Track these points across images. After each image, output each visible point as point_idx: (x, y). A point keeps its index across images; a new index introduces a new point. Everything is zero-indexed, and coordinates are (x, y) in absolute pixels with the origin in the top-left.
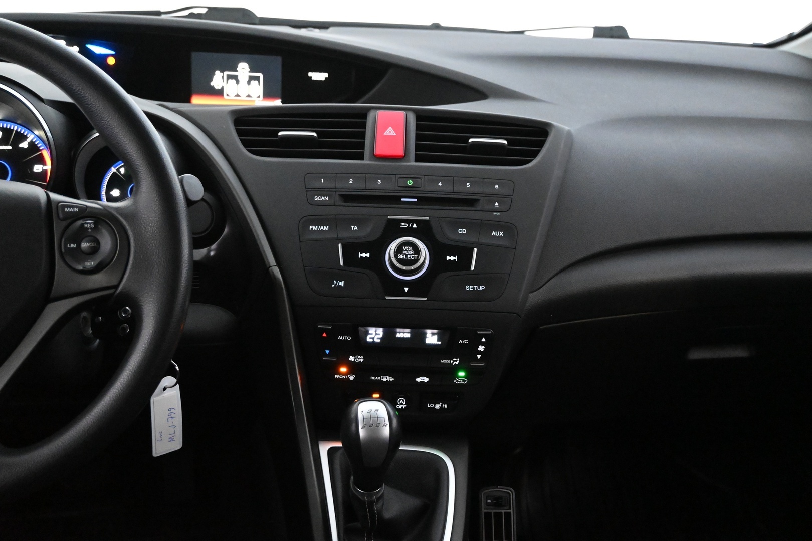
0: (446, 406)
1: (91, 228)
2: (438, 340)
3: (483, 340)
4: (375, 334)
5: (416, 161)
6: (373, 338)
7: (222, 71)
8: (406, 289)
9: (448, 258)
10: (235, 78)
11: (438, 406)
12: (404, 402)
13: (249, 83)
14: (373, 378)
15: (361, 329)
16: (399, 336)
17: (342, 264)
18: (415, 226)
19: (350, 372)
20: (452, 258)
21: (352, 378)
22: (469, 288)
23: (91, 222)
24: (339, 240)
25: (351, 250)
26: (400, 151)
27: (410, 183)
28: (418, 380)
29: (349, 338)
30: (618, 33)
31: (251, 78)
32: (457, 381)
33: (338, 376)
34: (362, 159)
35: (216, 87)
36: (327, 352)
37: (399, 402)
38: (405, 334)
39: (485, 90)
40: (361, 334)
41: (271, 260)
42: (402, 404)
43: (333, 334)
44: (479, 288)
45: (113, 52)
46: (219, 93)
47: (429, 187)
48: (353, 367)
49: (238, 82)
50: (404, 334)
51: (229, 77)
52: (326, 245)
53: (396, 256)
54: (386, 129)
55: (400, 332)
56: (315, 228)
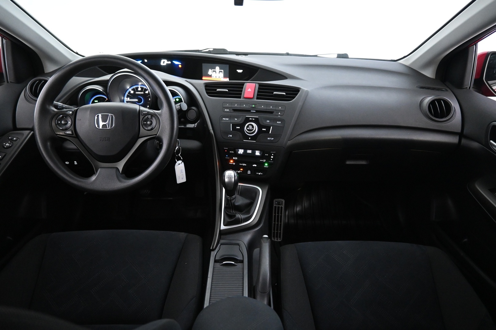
0: (262, 174)
1: (150, 118)
2: (260, 154)
3: (273, 155)
4: (241, 151)
5: (257, 99)
6: (240, 153)
7: (211, 69)
8: (250, 138)
9: (263, 129)
10: (215, 71)
11: (260, 174)
12: (250, 172)
13: (219, 73)
14: (240, 164)
15: (236, 150)
18: (254, 119)
19: (234, 162)
21: (234, 164)
22: (269, 139)
23: (150, 116)
24: (231, 123)
25: (234, 126)
26: (252, 96)
27: (253, 106)
28: (253, 165)
29: (233, 152)
30: (345, 56)
31: (220, 72)
32: (265, 166)
33: (230, 163)
34: (241, 98)
35: (210, 74)
36: (227, 156)
37: (248, 171)
39: (287, 76)
41: (211, 128)
43: (228, 150)
44: (272, 139)
45: (181, 64)
46: (210, 76)
47: (259, 107)
48: (235, 161)
49: (216, 73)
50: (249, 151)
51: (213, 71)
52: (228, 124)
53: (247, 129)
54: (248, 89)
56: (224, 119)
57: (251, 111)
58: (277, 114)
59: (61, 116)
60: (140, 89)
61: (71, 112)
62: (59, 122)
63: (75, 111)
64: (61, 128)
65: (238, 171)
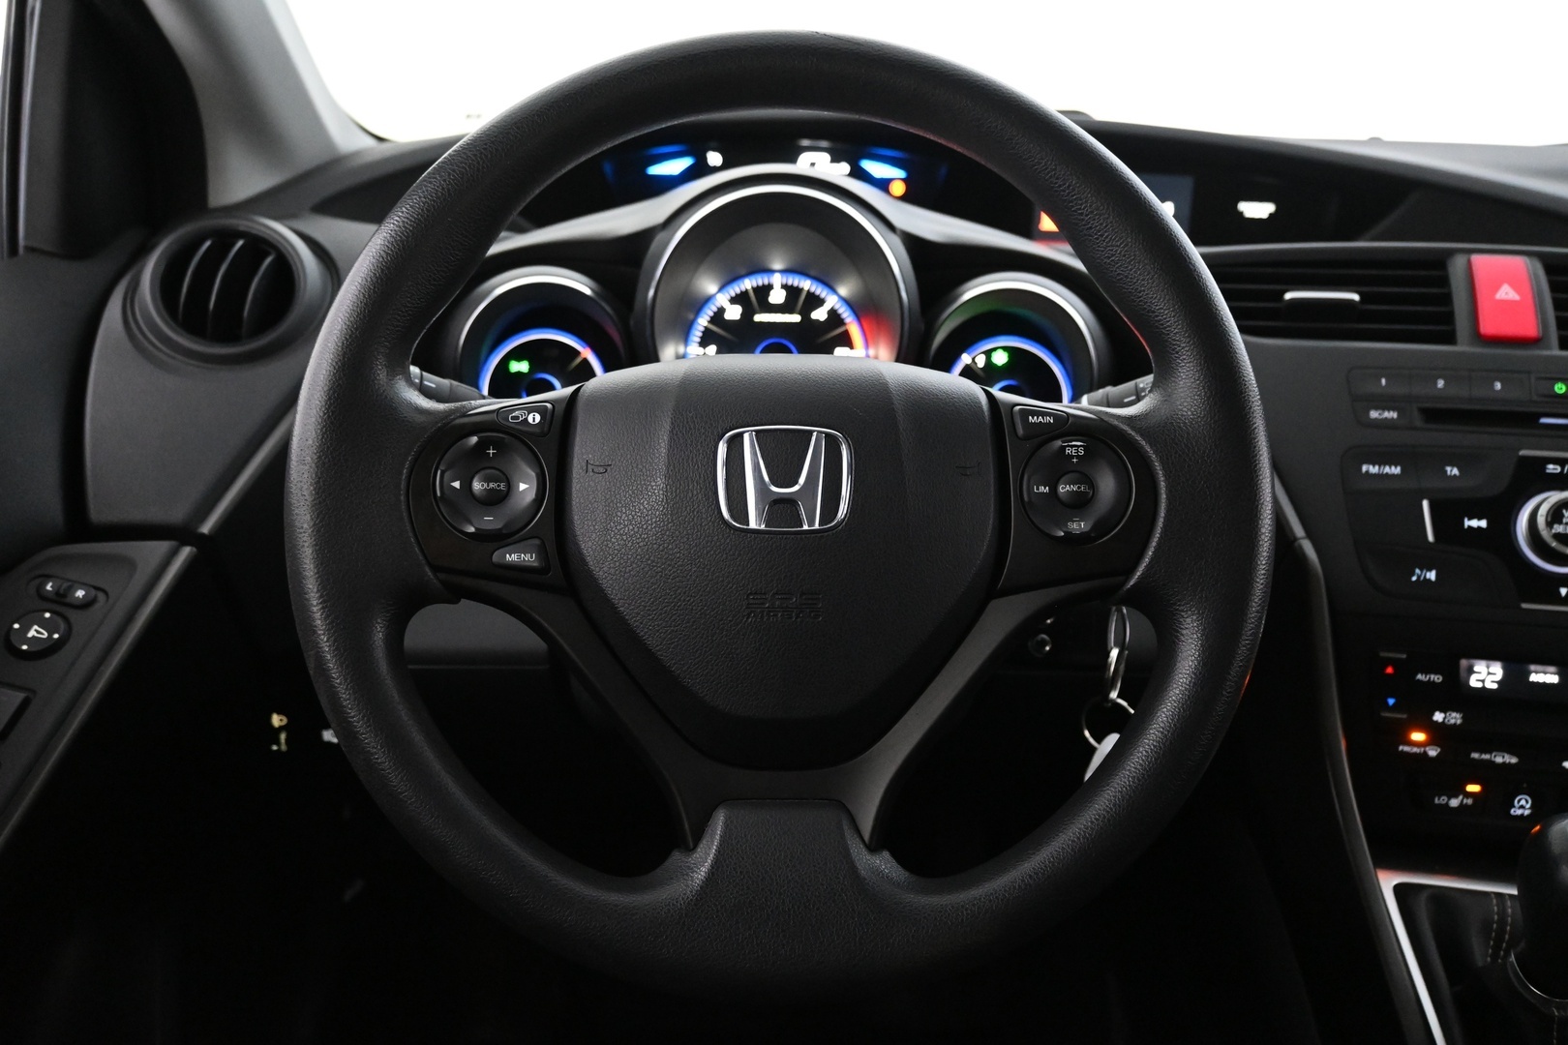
1: (1078, 457)
4: (1486, 675)
5: (1563, 348)
6: (1483, 681)
8: (1564, 590)
12: (1527, 802)
14: (1475, 755)
15: (1464, 663)
16: (1535, 680)
17: (1431, 538)
19: (1431, 742)
21: (1432, 753)
23: (1079, 443)
24: (1422, 493)
25: (1448, 513)
26: (1529, 327)
27: (1560, 388)
29: (1437, 678)
33: (1406, 749)
34: (1455, 342)
36: (1391, 701)
37: (1519, 801)
38: (1548, 675)
40: (1463, 673)
41: (1296, 524)
42: (1522, 807)
43: (1407, 669)
45: (902, 174)
48: (1438, 733)
50: (1545, 676)
52: (1399, 502)
53: (1550, 524)
54: (1497, 288)
55: (1537, 672)
56: (1374, 469)
57: (1544, 420)
59: (474, 439)
60: (777, 296)
61: (538, 418)
62: (457, 484)
63: (560, 409)
64: (472, 529)
65: (1449, 799)
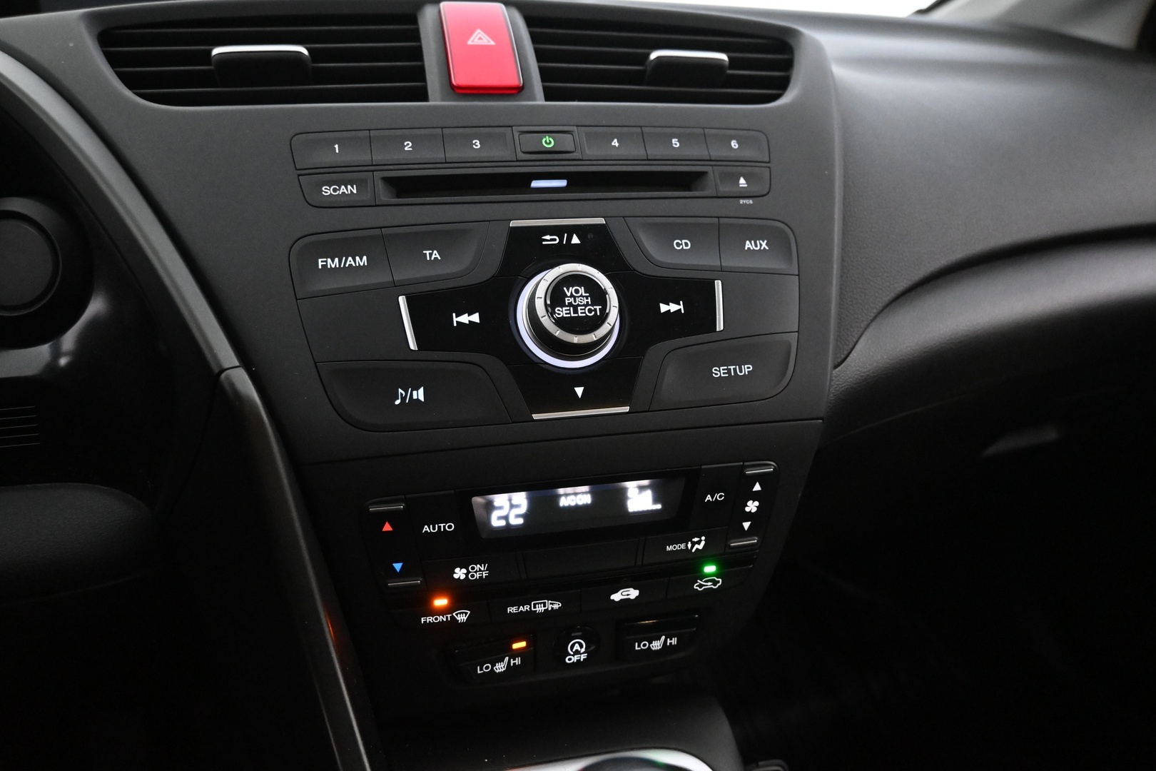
0: (674, 641)
2: (655, 501)
3: (757, 487)
4: (509, 508)
5: (549, 98)
6: (506, 518)
8: (579, 391)
9: (664, 308)
12: (581, 646)
14: (512, 610)
15: (478, 500)
16: (566, 504)
17: (413, 345)
18: (575, 240)
19: (457, 605)
20: (673, 307)
21: (462, 618)
22: (719, 372)
24: (397, 288)
25: (431, 309)
26: (512, 78)
27: (548, 142)
28: (616, 597)
29: (449, 527)
32: (701, 586)
33: (430, 619)
34: (425, 98)
36: (398, 566)
37: (572, 649)
38: (580, 497)
40: (478, 512)
41: (225, 354)
42: (577, 652)
43: (408, 522)
44: (741, 371)
47: (591, 152)
48: (463, 594)
50: (576, 497)
53: (550, 308)
54: (470, 33)
55: (566, 495)
56: (333, 263)
57: (536, 184)
58: (724, 189)
65: (493, 665)
